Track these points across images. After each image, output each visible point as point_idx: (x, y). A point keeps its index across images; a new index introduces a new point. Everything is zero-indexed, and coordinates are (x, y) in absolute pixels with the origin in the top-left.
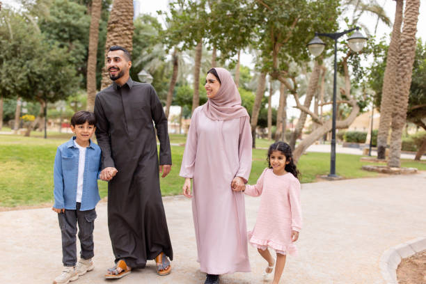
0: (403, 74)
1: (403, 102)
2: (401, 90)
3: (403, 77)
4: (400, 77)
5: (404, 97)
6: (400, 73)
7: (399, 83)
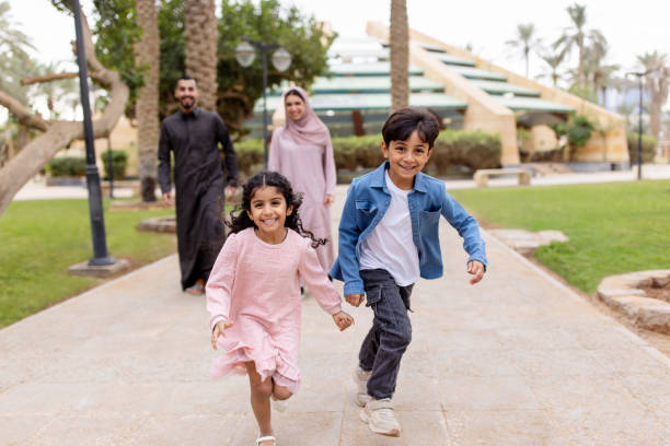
0: (202, 18)
1: (207, 79)
2: (201, 54)
3: (202, 26)
4: (196, 25)
5: (206, 69)
6: (197, 18)
7: (196, 37)
